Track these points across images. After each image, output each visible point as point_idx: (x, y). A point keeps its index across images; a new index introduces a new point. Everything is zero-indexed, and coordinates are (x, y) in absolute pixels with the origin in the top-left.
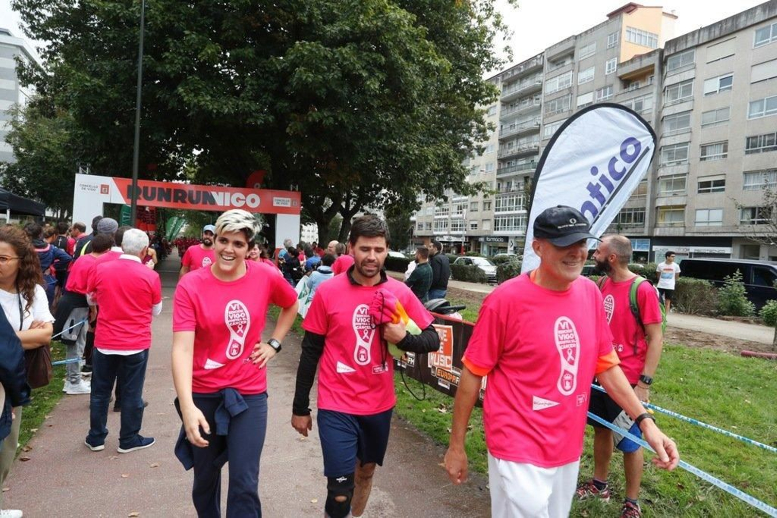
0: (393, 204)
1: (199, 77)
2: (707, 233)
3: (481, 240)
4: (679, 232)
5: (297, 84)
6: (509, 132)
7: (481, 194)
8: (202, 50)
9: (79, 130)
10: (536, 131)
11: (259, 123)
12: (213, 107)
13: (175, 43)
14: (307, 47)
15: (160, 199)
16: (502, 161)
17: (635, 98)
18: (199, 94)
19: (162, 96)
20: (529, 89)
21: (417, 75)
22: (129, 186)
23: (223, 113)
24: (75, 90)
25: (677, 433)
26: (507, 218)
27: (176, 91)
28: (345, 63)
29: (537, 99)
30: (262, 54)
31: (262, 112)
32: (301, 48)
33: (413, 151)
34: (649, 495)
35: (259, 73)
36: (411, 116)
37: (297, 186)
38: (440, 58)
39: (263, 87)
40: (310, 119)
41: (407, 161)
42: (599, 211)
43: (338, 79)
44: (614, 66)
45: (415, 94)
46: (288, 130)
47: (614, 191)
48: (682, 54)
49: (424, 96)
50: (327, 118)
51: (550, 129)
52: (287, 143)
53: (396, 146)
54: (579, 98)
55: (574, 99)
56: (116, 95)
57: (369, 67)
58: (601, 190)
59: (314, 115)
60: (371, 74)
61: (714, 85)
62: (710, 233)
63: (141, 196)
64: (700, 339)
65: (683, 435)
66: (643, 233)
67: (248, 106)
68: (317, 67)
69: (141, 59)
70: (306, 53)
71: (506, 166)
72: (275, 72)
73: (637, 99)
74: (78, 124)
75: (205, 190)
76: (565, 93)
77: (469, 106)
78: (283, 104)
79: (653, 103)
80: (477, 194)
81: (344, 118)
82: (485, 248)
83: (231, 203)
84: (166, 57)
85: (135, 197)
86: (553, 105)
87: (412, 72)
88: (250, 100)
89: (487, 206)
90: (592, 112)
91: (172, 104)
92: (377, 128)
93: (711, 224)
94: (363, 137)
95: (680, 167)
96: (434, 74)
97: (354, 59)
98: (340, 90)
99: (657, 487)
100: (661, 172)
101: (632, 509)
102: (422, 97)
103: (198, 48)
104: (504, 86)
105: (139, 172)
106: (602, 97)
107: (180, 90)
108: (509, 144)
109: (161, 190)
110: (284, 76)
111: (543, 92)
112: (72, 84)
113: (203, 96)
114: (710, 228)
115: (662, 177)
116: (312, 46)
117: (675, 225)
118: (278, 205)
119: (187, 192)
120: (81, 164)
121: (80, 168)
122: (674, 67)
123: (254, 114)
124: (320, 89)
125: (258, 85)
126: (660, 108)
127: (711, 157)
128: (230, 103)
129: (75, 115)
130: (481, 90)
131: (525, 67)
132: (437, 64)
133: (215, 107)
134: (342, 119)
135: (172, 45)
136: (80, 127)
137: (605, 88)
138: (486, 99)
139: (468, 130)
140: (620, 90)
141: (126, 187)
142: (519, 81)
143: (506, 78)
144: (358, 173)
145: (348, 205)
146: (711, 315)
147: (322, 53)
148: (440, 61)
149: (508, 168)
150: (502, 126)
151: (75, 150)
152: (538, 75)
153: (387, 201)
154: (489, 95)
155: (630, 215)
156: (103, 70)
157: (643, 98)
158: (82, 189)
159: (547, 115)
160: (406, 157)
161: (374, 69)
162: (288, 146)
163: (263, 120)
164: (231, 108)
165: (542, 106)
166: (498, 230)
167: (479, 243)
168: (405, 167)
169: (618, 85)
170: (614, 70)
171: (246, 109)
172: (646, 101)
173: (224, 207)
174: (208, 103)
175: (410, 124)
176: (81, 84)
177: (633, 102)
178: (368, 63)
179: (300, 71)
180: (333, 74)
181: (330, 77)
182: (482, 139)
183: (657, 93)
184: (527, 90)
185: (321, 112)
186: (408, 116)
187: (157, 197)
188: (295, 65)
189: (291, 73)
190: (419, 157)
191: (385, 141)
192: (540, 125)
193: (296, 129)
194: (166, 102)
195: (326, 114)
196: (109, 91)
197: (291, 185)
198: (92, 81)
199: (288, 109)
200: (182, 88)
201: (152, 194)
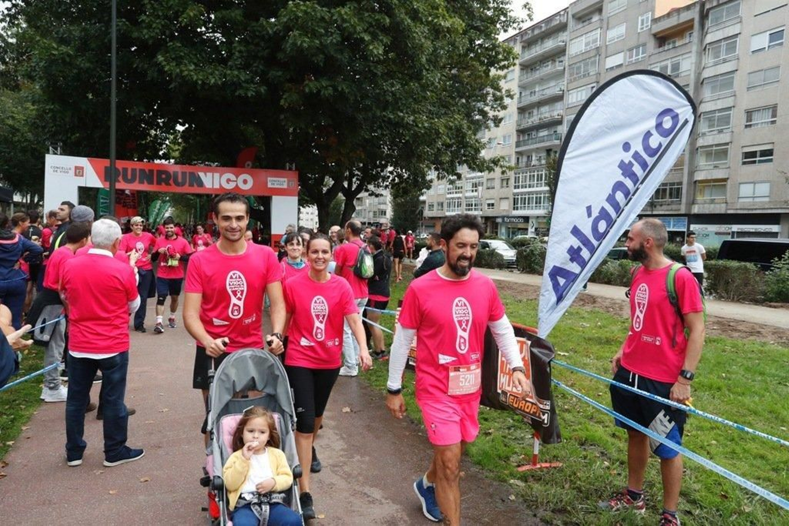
0: (401, 182)
1: (181, 43)
2: (752, 209)
3: (499, 220)
4: (720, 209)
5: (291, 50)
6: (528, 100)
7: (498, 170)
8: (183, 13)
9: (47, 105)
10: (559, 98)
11: (249, 95)
12: (197, 77)
13: (152, 5)
14: (302, 8)
15: (141, 182)
16: (521, 132)
17: (671, 58)
18: (181, 63)
19: (140, 66)
20: (552, 50)
21: (425, 37)
22: (106, 167)
23: (209, 84)
24: (41, 59)
25: (720, 435)
26: (527, 197)
27: (155, 60)
28: (345, 25)
29: (560, 62)
30: (251, 15)
31: (252, 82)
32: (295, 9)
33: (423, 124)
34: (689, 505)
35: (248, 38)
36: (419, 83)
37: (294, 165)
38: (451, 17)
39: (253, 54)
41: (416, 135)
42: (632, 193)
43: (337, 44)
44: (647, 23)
45: (424, 60)
46: (282, 102)
47: (648, 170)
48: (726, 6)
49: (433, 60)
50: (326, 88)
51: (575, 95)
52: (282, 117)
53: (403, 119)
54: (607, 59)
55: (602, 62)
56: (88, 65)
57: (371, 29)
58: (634, 169)
59: (311, 85)
60: (375, 37)
61: (763, 41)
62: (756, 209)
63: (120, 178)
64: (745, 329)
65: (726, 439)
66: (679, 210)
67: (237, 76)
68: (313, 30)
69: (114, 23)
70: (300, 15)
71: (526, 137)
72: (267, 37)
73: (673, 60)
74: (45, 98)
75: (191, 171)
76: (593, 54)
77: (484, 72)
78: (276, 73)
79: (692, 63)
80: (494, 170)
81: (345, 88)
82: (503, 230)
83: (220, 184)
84: (143, 21)
85: (113, 179)
86: (579, 68)
87: (420, 34)
88: (240, 68)
89: (505, 183)
90: (624, 80)
91: (152, 74)
92: (382, 99)
93: (757, 200)
94: (367, 109)
95: (722, 135)
96: (445, 36)
97: (354, 20)
98: (339, 57)
99: (697, 496)
100: (701, 142)
101: (670, 521)
102: (431, 62)
103: (179, 10)
104: (523, 47)
105: (117, 151)
106: (634, 58)
107: (160, 58)
108: (529, 113)
109: (142, 171)
110: (277, 40)
111: (567, 53)
112: (37, 52)
113: (186, 65)
114: (754, 203)
115: (701, 147)
116: (307, 7)
117: (716, 201)
118: (273, 186)
119: (172, 173)
120: (52, 143)
121: (51, 148)
122: (717, 22)
123: (244, 85)
124: (317, 55)
125: (248, 52)
126: (700, 69)
127: (757, 124)
128: (217, 72)
129: (41, 87)
130: (498, 53)
131: (546, 25)
132: (448, 24)
133: (200, 77)
134: (342, 89)
135: (149, 6)
136: (48, 102)
137: (637, 47)
138: (502, 63)
139: (483, 98)
140: (655, 48)
141: (103, 170)
142: (540, 43)
143: (525, 38)
144: (361, 149)
145: (350, 185)
146: (756, 302)
147: (318, 14)
148: (451, 21)
149: (528, 140)
150: (521, 93)
151: (44, 127)
152: (561, 34)
153: (394, 180)
154: (506, 59)
155: (664, 190)
156: (72, 36)
157: (680, 58)
158: (54, 171)
159: (571, 80)
160: (415, 131)
161: (377, 31)
162: (282, 120)
163: (254, 91)
164: (217, 79)
165: (566, 69)
166: (517, 209)
167: (497, 224)
168: (413, 141)
169: (651, 44)
170: (647, 26)
171: (235, 80)
172: (684, 61)
173: (213, 189)
174: (192, 73)
175: (418, 94)
176: (47, 52)
177: (669, 63)
178: (371, 25)
179: (295, 36)
180: (331, 38)
181: (328, 42)
182: (499, 109)
183: (697, 52)
184: (550, 51)
185: (319, 82)
186: (416, 85)
187: (138, 179)
188: (288, 28)
189: (284, 38)
190: (429, 130)
191: (391, 113)
192: (563, 91)
193: (292, 101)
194: (145, 72)
195: (324, 83)
196: (80, 60)
197: (287, 164)
198: (60, 48)
199: (281, 79)
200: (162, 56)
201: (132, 175)
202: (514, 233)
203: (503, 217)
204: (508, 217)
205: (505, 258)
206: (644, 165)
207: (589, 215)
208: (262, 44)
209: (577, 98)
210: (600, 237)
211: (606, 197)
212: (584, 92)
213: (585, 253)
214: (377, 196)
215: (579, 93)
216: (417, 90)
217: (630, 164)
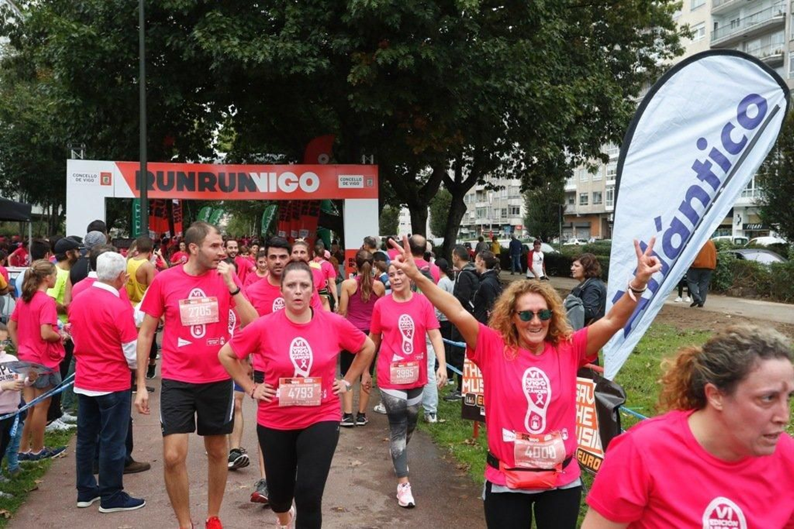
0: (529, 169)
1: (222, 12)
5: (357, 11)
6: (728, 33)
9: (68, 99)
10: (778, 26)
11: (308, 72)
12: (244, 55)
15: (180, 189)
18: (222, 38)
19: (174, 44)
23: (257, 62)
24: (60, 44)
27: (192, 35)
31: (311, 55)
33: (542, 93)
37: (372, 156)
39: (312, 18)
40: (380, 61)
41: (533, 106)
45: (540, 4)
46: (350, 79)
47: (731, 170)
50: (405, 57)
52: (351, 97)
53: (512, 88)
56: (113, 47)
58: (713, 169)
59: (385, 54)
67: (291, 48)
74: (66, 90)
75: (241, 171)
78: (341, 42)
81: (430, 54)
88: (294, 39)
91: (188, 53)
92: (481, 63)
98: (420, 14)
105: (148, 152)
107: (197, 34)
109: (180, 174)
112: (55, 36)
113: (228, 40)
118: (345, 186)
119: (217, 175)
120: (74, 145)
121: (72, 151)
123: (300, 59)
124: (390, 14)
125: (304, 15)
128: (266, 46)
129: (61, 76)
133: (246, 54)
134: (427, 56)
136: (69, 94)
139: (648, 41)
141: (133, 175)
144: (459, 131)
145: (458, 176)
150: (716, 24)
151: (65, 125)
153: (519, 166)
158: (77, 180)
160: (531, 103)
162: (352, 101)
163: (313, 67)
164: (267, 54)
168: (530, 118)
171: (289, 54)
173: (269, 193)
174: (236, 50)
175: (532, 54)
176: (66, 35)
182: (672, 54)
185: (394, 49)
186: (527, 41)
190: (551, 100)
191: (496, 81)
192: (785, 14)
193: (362, 76)
194: (180, 51)
195: (402, 51)
196: (104, 40)
197: (364, 156)
198: (81, 29)
199: (348, 48)
200: (200, 30)
201: (169, 181)
206: (725, 165)
207: (659, 228)
210: (675, 254)
211: (678, 206)
214: (496, 189)
216: (529, 50)
217: (708, 164)
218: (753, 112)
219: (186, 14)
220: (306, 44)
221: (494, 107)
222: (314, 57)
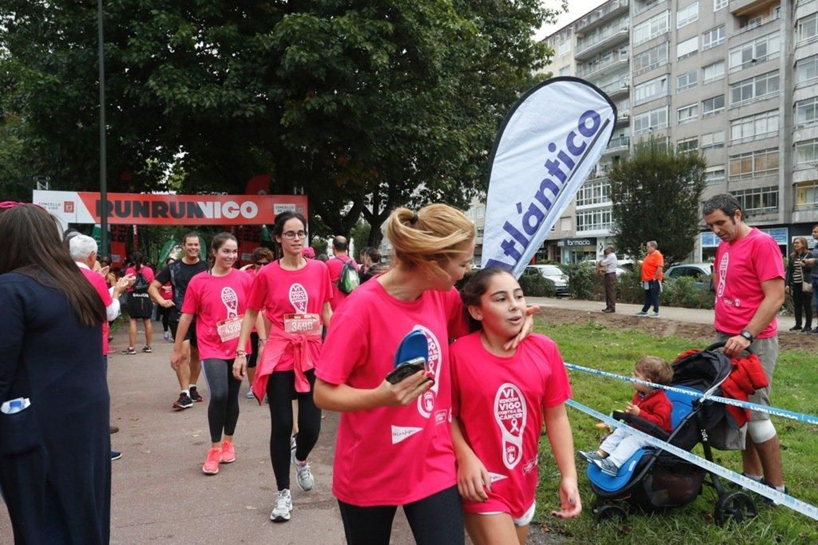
3: (561, 244)
5: (290, 65)
8: (174, 33)
9: (34, 138)
10: (624, 95)
11: (248, 116)
12: (192, 100)
13: (141, 26)
14: (299, 20)
15: (136, 215)
17: (756, 39)
18: (174, 86)
19: (132, 91)
20: (613, 40)
21: (440, 41)
22: (97, 201)
23: (204, 107)
24: (27, 90)
26: (592, 214)
27: (147, 84)
28: (346, 35)
29: (623, 53)
30: (246, 31)
31: (250, 101)
33: (441, 136)
35: (244, 55)
36: (432, 92)
37: (302, 189)
38: (462, 19)
39: (250, 71)
40: (309, 107)
41: (433, 148)
43: (338, 56)
45: (438, 65)
46: (282, 121)
47: (575, 168)
49: (451, 65)
50: (329, 103)
51: (642, 91)
52: (283, 137)
53: (417, 132)
54: (679, 46)
55: (672, 49)
56: (75, 93)
57: (374, 38)
58: (560, 167)
59: (313, 101)
60: (378, 45)
63: (113, 212)
66: (777, 220)
67: (233, 96)
68: (313, 43)
69: (101, 48)
70: (297, 28)
72: (264, 53)
73: (758, 41)
74: (32, 130)
75: (189, 201)
76: (661, 41)
77: (517, 73)
79: (781, 44)
82: (567, 255)
83: (222, 214)
84: (132, 44)
85: (105, 213)
86: (646, 59)
87: (432, 38)
88: (236, 88)
91: (144, 99)
92: (391, 111)
94: (376, 123)
96: (456, 39)
97: (354, 29)
98: (341, 69)
100: (798, 137)
104: (579, 39)
105: (108, 183)
106: (711, 43)
107: (152, 83)
109: (136, 203)
110: (275, 56)
111: (631, 42)
112: (22, 83)
113: (179, 88)
115: (798, 143)
116: (304, 19)
119: (169, 204)
120: (39, 178)
121: (38, 183)
123: (241, 105)
124: (317, 69)
125: (244, 69)
126: (791, 50)
128: (211, 93)
129: (28, 119)
130: (528, 51)
131: (604, 11)
132: (458, 27)
133: (195, 100)
134: (347, 104)
136: (35, 134)
137: (714, 29)
138: (535, 62)
140: (735, 29)
141: (94, 203)
142: (598, 32)
143: (580, 27)
144: (375, 168)
145: (376, 209)
147: (317, 26)
148: (461, 22)
151: (32, 163)
152: (622, 20)
154: (540, 56)
155: (757, 197)
156: (59, 64)
157: (767, 38)
159: (637, 73)
160: (432, 144)
161: (381, 39)
162: (284, 141)
163: (252, 111)
164: (213, 100)
165: (631, 61)
166: (582, 230)
167: (559, 248)
168: (433, 156)
169: (731, 24)
170: (724, 4)
171: (231, 100)
172: (771, 41)
173: (214, 219)
174: (186, 96)
175: (432, 103)
176: (33, 82)
177: (753, 45)
178: (373, 32)
179: (292, 51)
180: (332, 50)
181: (329, 54)
183: (786, 30)
184: (609, 42)
185: (320, 97)
186: (428, 93)
187: (132, 212)
188: (285, 43)
189: (283, 52)
190: (448, 142)
191: (403, 126)
192: (629, 86)
193: (293, 119)
194: (137, 98)
195: (327, 98)
196: (67, 88)
197: (295, 189)
198: (46, 78)
199: (282, 97)
200: (154, 80)
201: (126, 208)
202: (580, 258)
203: (566, 240)
204: (572, 240)
205: (556, 285)
206: (570, 164)
207: (520, 211)
208: (259, 60)
209: (645, 94)
210: (533, 231)
211: (535, 195)
212: (653, 87)
213: (518, 247)
215: (648, 88)
216: (429, 100)
217: (557, 163)
218: (590, 123)
219: (141, 66)
220: (245, 93)
221: (402, 147)
222: (252, 103)
